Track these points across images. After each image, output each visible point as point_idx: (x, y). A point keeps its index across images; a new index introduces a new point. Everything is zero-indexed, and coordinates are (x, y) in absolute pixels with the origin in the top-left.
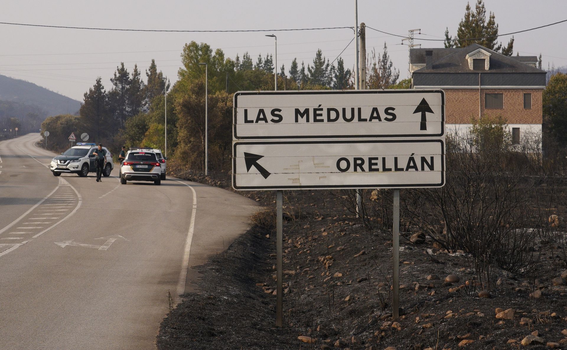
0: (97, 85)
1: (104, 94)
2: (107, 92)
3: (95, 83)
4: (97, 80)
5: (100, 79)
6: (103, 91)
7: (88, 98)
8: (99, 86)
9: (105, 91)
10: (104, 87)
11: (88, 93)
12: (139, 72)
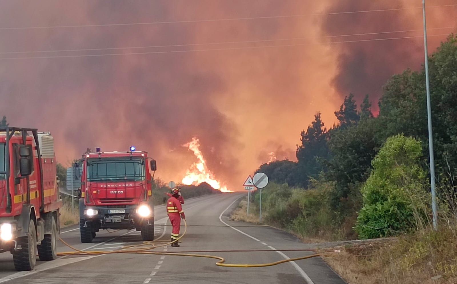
0: (315, 121)
1: (325, 132)
2: (328, 130)
3: (314, 119)
4: (315, 116)
5: (319, 114)
6: (323, 128)
7: (306, 138)
8: (318, 123)
9: (325, 129)
10: (324, 124)
11: (306, 131)
12: (370, 103)
